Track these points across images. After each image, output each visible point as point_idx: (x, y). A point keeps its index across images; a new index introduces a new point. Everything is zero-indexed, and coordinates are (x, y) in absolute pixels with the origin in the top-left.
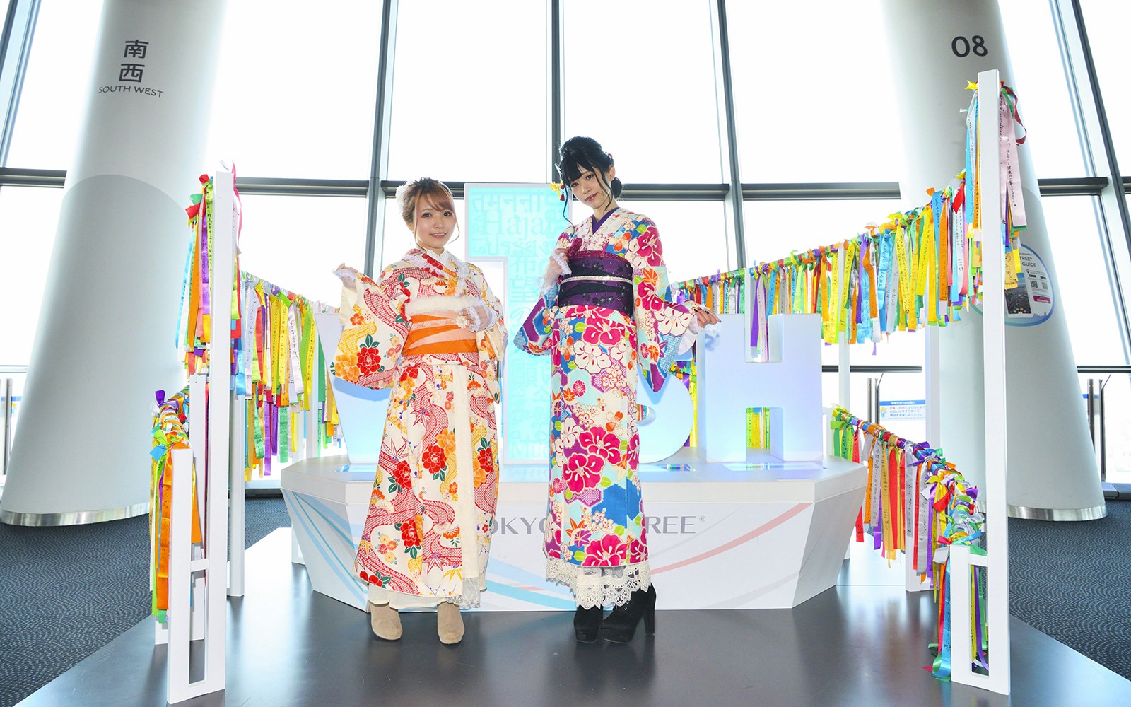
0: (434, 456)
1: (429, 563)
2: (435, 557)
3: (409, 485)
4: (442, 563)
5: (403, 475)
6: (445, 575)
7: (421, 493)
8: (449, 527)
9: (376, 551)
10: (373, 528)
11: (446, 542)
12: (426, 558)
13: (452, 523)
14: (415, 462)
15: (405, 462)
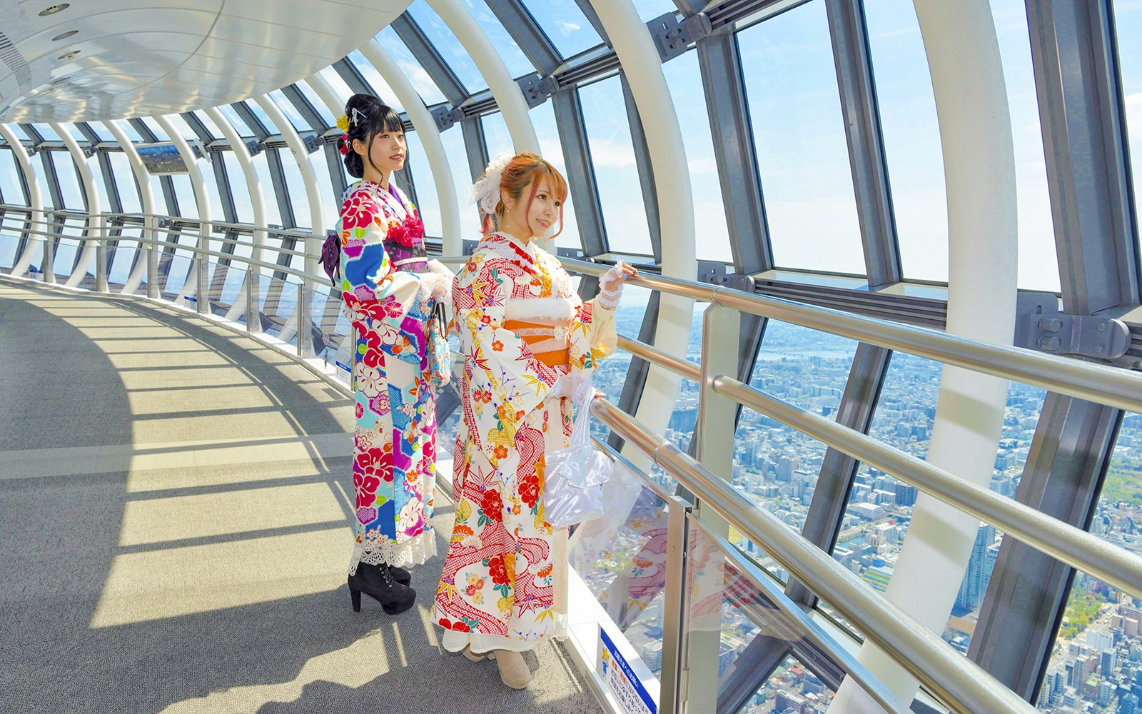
0: (533, 488)
1: (521, 607)
2: (529, 600)
3: (499, 517)
4: (535, 605)
5: (492, 505)
6: (537, 618)
7: (517, 530)
8: (543, 564)
9: (463, 595)
10: (457, 570)
11: (539, 582)
12: (518, 601)
13: (546, 559)
14: (509, 494)
15: (494, 491)
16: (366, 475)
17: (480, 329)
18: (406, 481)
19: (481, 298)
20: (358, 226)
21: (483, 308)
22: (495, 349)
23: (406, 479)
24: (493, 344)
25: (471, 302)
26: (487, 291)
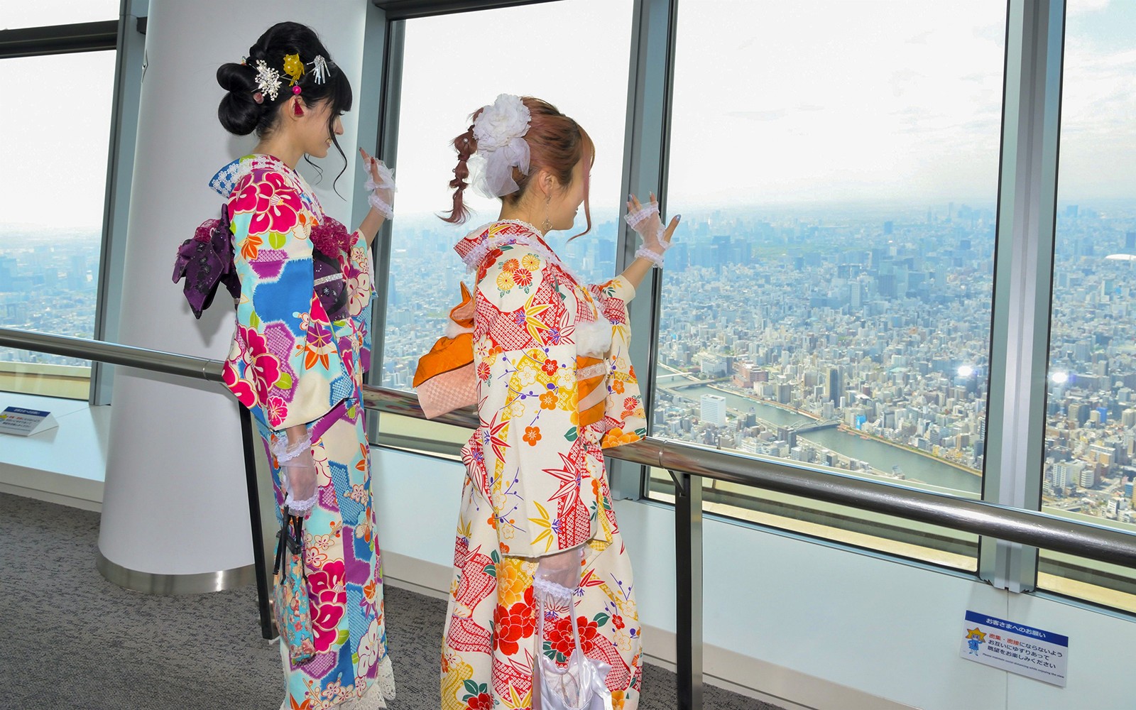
16: (322, 604)
17: (524, 397)
18: (364, 599)
19: (540, 331)
20: (273, 228)
21: (545, 348)
22: (525, 438)
23: (365, 595)
24: (528, 429)
25: (522, 338)
26: (550, 318)
